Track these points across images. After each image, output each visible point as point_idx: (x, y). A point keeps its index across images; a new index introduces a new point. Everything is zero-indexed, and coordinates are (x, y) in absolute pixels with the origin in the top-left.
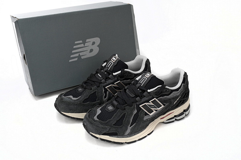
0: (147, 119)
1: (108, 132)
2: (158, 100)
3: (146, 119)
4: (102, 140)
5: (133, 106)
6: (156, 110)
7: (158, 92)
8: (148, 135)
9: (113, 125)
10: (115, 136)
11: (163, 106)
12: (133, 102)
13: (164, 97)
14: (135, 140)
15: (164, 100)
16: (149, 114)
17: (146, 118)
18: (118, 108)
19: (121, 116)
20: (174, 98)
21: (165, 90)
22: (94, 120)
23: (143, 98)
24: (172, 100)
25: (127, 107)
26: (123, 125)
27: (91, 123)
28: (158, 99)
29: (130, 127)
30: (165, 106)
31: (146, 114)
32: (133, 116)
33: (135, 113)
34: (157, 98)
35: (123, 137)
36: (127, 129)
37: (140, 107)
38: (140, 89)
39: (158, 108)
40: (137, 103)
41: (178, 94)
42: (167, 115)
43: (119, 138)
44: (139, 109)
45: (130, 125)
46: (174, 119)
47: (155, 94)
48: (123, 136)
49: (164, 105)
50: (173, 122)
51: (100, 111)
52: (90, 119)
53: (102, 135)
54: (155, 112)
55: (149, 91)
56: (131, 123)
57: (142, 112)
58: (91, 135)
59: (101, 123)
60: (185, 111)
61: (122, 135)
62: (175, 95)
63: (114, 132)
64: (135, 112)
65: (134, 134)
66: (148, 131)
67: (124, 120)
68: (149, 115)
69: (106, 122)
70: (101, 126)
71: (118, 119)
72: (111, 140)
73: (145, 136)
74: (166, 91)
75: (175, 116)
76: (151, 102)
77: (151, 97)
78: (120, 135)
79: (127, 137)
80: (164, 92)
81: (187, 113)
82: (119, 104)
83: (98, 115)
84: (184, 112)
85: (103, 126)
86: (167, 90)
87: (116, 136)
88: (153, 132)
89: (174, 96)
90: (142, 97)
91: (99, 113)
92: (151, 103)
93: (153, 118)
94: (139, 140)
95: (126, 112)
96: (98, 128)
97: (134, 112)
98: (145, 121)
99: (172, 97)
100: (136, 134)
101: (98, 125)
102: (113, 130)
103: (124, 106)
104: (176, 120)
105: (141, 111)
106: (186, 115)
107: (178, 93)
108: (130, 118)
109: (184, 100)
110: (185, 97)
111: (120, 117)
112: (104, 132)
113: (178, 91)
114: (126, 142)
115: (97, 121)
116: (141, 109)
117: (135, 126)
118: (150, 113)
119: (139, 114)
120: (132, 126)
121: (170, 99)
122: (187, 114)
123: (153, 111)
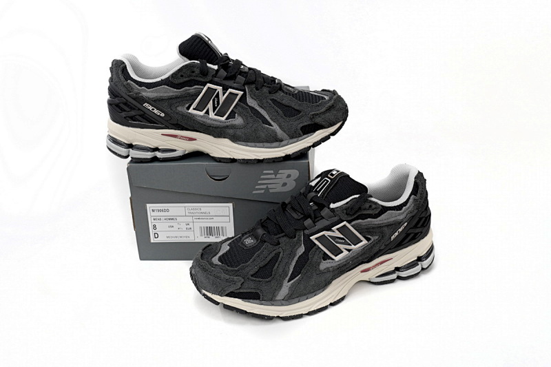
0: (328, 268)
1: (238, 291)
2: (352, 226)
3: (325, 267)
4: (226, 307)
5: (296, 239)
6: (349, 250)
7: (352, 208)
8: (332, 304)
9: (252, 276)
10: (255, 301)
11: (364, 242)
12: (296, 230)
13: (365, 220)
14: (300, 313)
15: (366, 227)
16: (333, 257)
17: (324, 265)
18: (265, 242)
19: (270, 257)
20: (390, 225)
21: (367, 205)
22: (211, 264)
23: (318, 221)
24: (385, 229)
25: (283, 240)
26: (272, 276)
27: (204, 270)
28: (353, 223)
29: (289, 282)
30: (370, 242)
31: (326, 257)
32: (296, 258)
33: (302, 252)
34: (349, 222)
35: (273, 305)
36: (281, 287)
37: (311, 240)
38: (315, 203)
39: (353, 246)
40: (307, 232)
41: (401, 217)
42: (377, 265)
43: (262, 306)
44: (310, 245)
45: (287, 278)
46: (394, 276)
47: (345, 211)
48: (272, 302)
49: (368, 239)
50: (392, 281)
51: (228, 247)
52: (204, 262)
53: (227, 295)
54: (346, 253)
55: (332, 206)
56: (290, 273)
57: (318, 252)
58: (204, 295)
59: (226, 272)
60: (420, 259)
61: (271, 300)
62: (393, 219)
63: (254, 291)
64: (302, 250)
65: (297, 299)
66: (330, 296)
67: (275, 268)
68: (333, 259)
69: (236, 269)
70: (224, 276)
71: (262, 264)
72: (245, 310)
73: (324, 305)
74: (370, 206)
75: (397, 269)
76: (338, 229)
77: (336, 219)
78: (265, 299)
79: (282, 305)
80: (365, 209)
81: (425, 263)
82: (269, 232)
83: (223, 255)
84: (419, 263)
85: (227, 277)
86: (374, 206)
87: (257, 301)
88: (343, 299)
89: (389, 221)
90: (316, 220)
91: (225, 251)
92: (337, 232)
93: (341, 266)
94: (310, 314)
95: (281, 250)
96: (218, 280)
97: (298, 251)
98: (322, 273)
99: (385, 221)
100: (301, 298)
101: (219, 275)
102: (249, 287)
103: (277, 236)
104: (399, 278)
105: (314, 249)
106: (423, 269)
107: (399, 215)
108: (288, 264)
109: (416, 234)
110: (419, 226)
111: (268, 259)
112: (231, 290)
113: (400, 210)
114: (278, 317)
115: (216, 265)
116: (315, 244)
117: (299, 282)
118: (336, 256)
119: (310, 256)
120: (292, 281)
121: (380, 227)
122: (425, 267)
123: (342, 252)
